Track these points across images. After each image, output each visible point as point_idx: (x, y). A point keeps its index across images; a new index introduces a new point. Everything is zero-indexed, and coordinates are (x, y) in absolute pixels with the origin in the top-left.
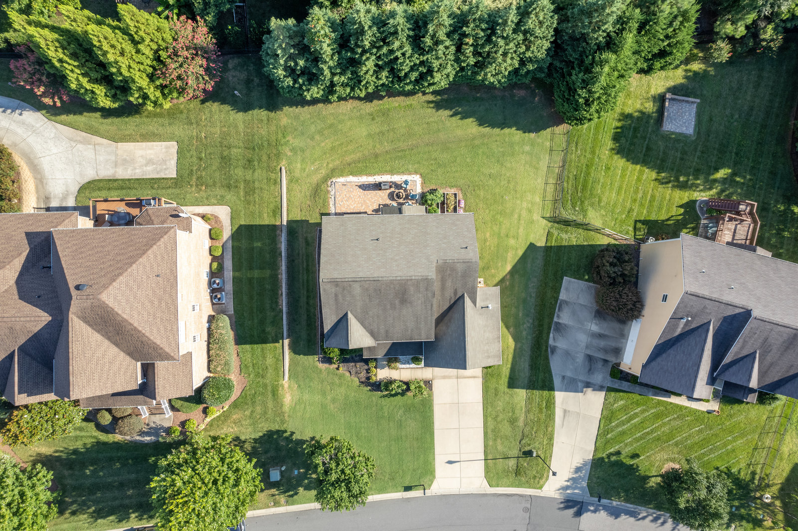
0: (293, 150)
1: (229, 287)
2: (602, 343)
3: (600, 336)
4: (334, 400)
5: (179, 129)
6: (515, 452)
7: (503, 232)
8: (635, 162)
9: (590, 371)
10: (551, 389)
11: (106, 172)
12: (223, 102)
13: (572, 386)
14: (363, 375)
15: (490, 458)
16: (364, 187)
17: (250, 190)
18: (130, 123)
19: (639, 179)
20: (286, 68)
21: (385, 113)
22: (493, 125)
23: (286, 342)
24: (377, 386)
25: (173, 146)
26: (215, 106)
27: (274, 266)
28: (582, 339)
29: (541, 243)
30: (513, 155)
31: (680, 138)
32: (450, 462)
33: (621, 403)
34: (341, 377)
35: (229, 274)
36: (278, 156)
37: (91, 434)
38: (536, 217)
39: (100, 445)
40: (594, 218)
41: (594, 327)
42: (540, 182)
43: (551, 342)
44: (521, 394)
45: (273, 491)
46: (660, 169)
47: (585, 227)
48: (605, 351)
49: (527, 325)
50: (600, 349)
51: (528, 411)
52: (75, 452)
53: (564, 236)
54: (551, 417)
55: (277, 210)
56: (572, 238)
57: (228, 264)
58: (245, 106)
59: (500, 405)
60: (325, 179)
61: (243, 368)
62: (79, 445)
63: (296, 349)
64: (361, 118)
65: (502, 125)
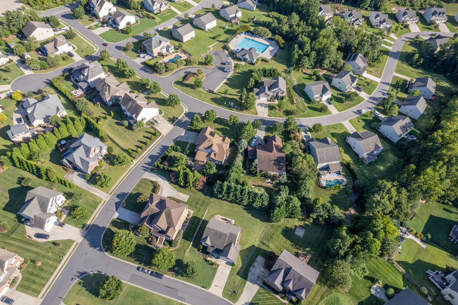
0: (211, 206)
1: (186, 226)
2: (263, 274)
3: (263, 272)
4: (196, 260)
5: (191, 194)
6: (232, 290)
7: (248, 239)
8: (286, 238)
9: (258, 280)
10: (247, 280)
11: (174, 196)
12: (202, 192)
13: (252, 281)
14: (205, 257)
15: (225, 289)
16: (222, 219)
17: (199, 210)
18: (183, 189)
19: (286, 242)
20: (217, 190)
21: (232, 206)
22: (254, 217)
23: (192, 243)
24: (206, 261)
25: (189, 196)
26: (200, 193)
27: (197, 226)
28: (258, 271)
29: (256, 246)
30: (256, 224)
31: (299, 237)
32: (216, 286)
33: (263, 291)
34: (200, 255)
35: (187, 224)
36: (208, 206)
37: (145, 242)
38: (257, 239)
39: (146, 246)
40: (271, 245)
41: (262, 270)
42: (261, 232)
43: (250, 269)
44: (239, 278)
45: (174, 273)
46: (292, 242)
47: (267, 246)
48: (263, 276)
49: (246, 262)
50: (262, 275)
51: (239, 282)
52: (140, 245)
53: (262, 246)
54: (244, 286)
55: (203, 216)
56: (264, 248)
57: (188, 222)
58: (206, 195)
59: (233, 277)
60: (215, 214)
61: (181, 243)
62: (141, 244)
63: (193, 245)
64: (227, 205)
65: (256, 218)
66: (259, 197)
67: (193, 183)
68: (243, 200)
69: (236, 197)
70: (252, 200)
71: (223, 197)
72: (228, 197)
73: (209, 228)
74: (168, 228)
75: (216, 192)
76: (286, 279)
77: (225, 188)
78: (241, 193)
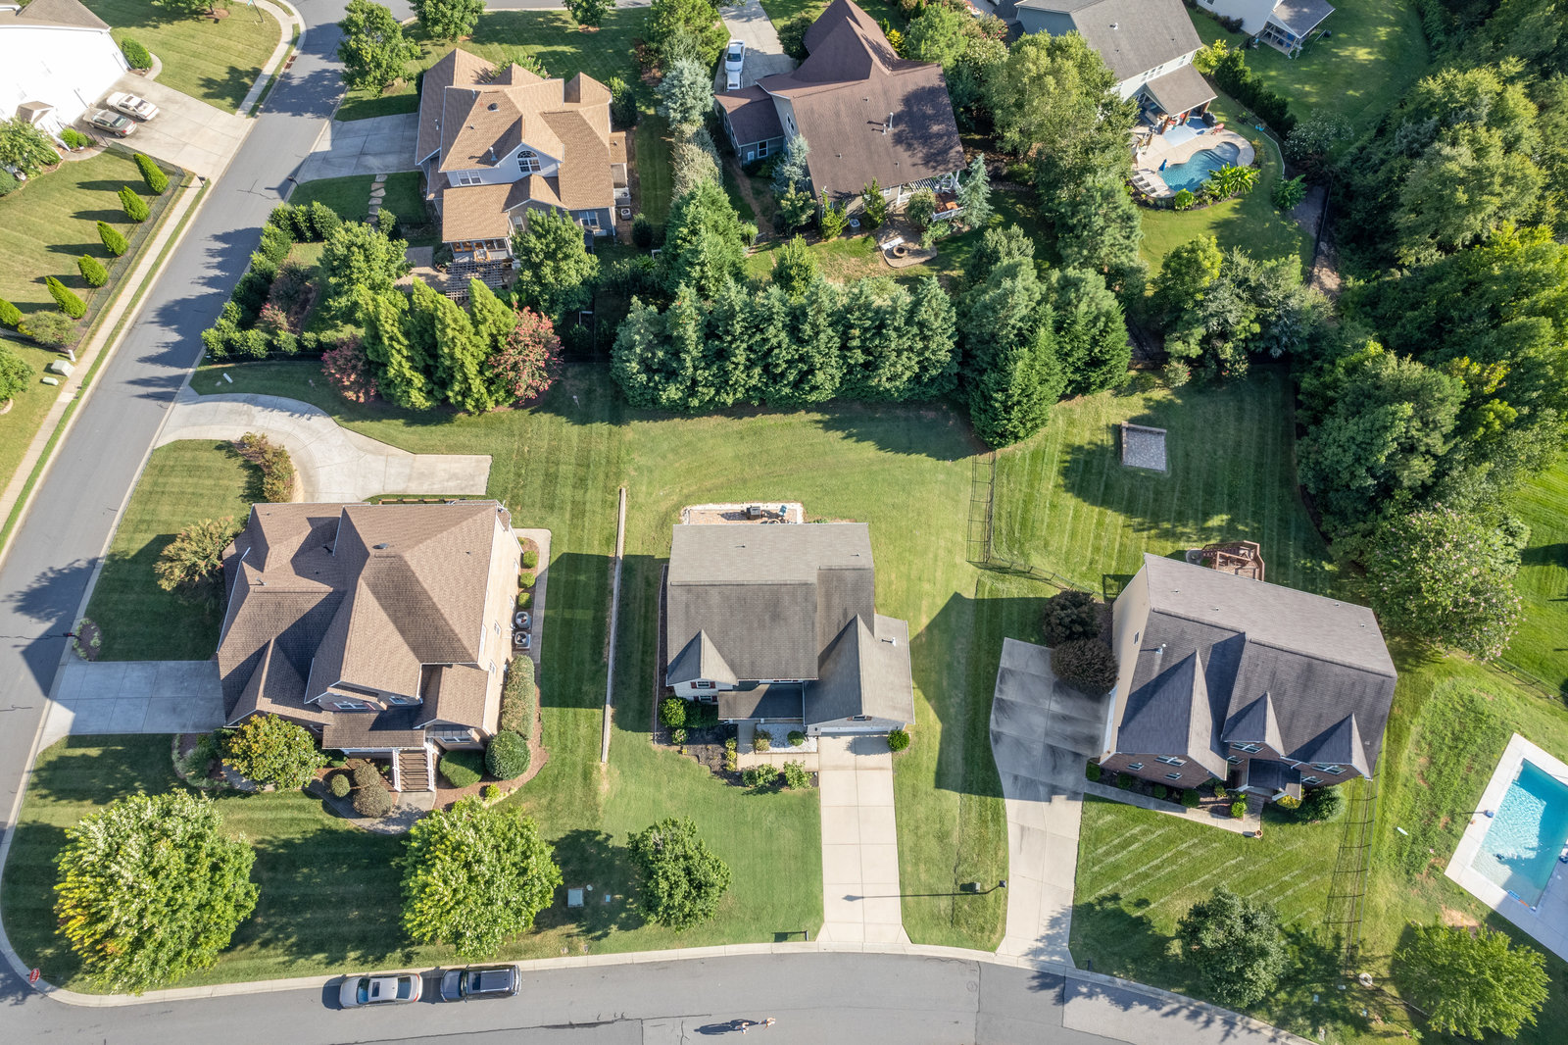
0: (638, 469)
1: (538, 628)
2: (1069, 729)
3: (1065, 719)
4: (672, 796)
5: (496, 442)
6: (949, 886)
7: (914, 574)
8: (1094, 503)
9: (1055, 769)
10: (998, 793)
11: (395, 487)
12: (558, 412)
13: (1029, 790)
14: (717, 761)
15: (910, 893)
16: (728, 516)
17: (579, 511)
18: (436, 433)
19: (1099, 523)
20: (643, 361)
21: (757, 432)
22: (897, 450)
23: (609, 710)
24: (736, 778)
25: (486, 461)
26: (545, 418)
27: (600, 606)
28: (1040, 723)
29: (969, 594)
30: (923, 483)
31: (1151, 476)
32: (850, 898)
33: (1109, 818)
34: (684, 764)
35: (540, 612)
36: (618, 475)
37: (316, 817)
38: (960, 559)
39: (329, 834)
40: (1039, 562)
41: (1055, 706)
42: (962, 518)
43: (993, 726)
44: (953, 799)
45: (572, 928)
46: (1129, 510)
47: (1027, 574)
48: (1075, 740)
49: (956, 699)
50: (1066, 738)
51: (965, 823)
52: (288, 844)
53: (1000, 585)
54: (1001, 835)
55: (612, 539)
56: (1013, 589)
57: (541, 598)
58: (583, 418)
59: (921, 811)
60: (677, 507)
61: (545, 738)
62: (295, 835)
63: (620, 722)
64: (727, 436)
65: (908, 450)
66: (900, 322)
67: (482, 368)
68: (811, 371)
69: (766, 369)
70: (866, 351)
71: (692, 389)
72: (723, 382)
73: (687, 587)
74: (431, 675)
75: (643, 377)
76: (1232, 711)
77: (691, 332)
78: (793, 330)
